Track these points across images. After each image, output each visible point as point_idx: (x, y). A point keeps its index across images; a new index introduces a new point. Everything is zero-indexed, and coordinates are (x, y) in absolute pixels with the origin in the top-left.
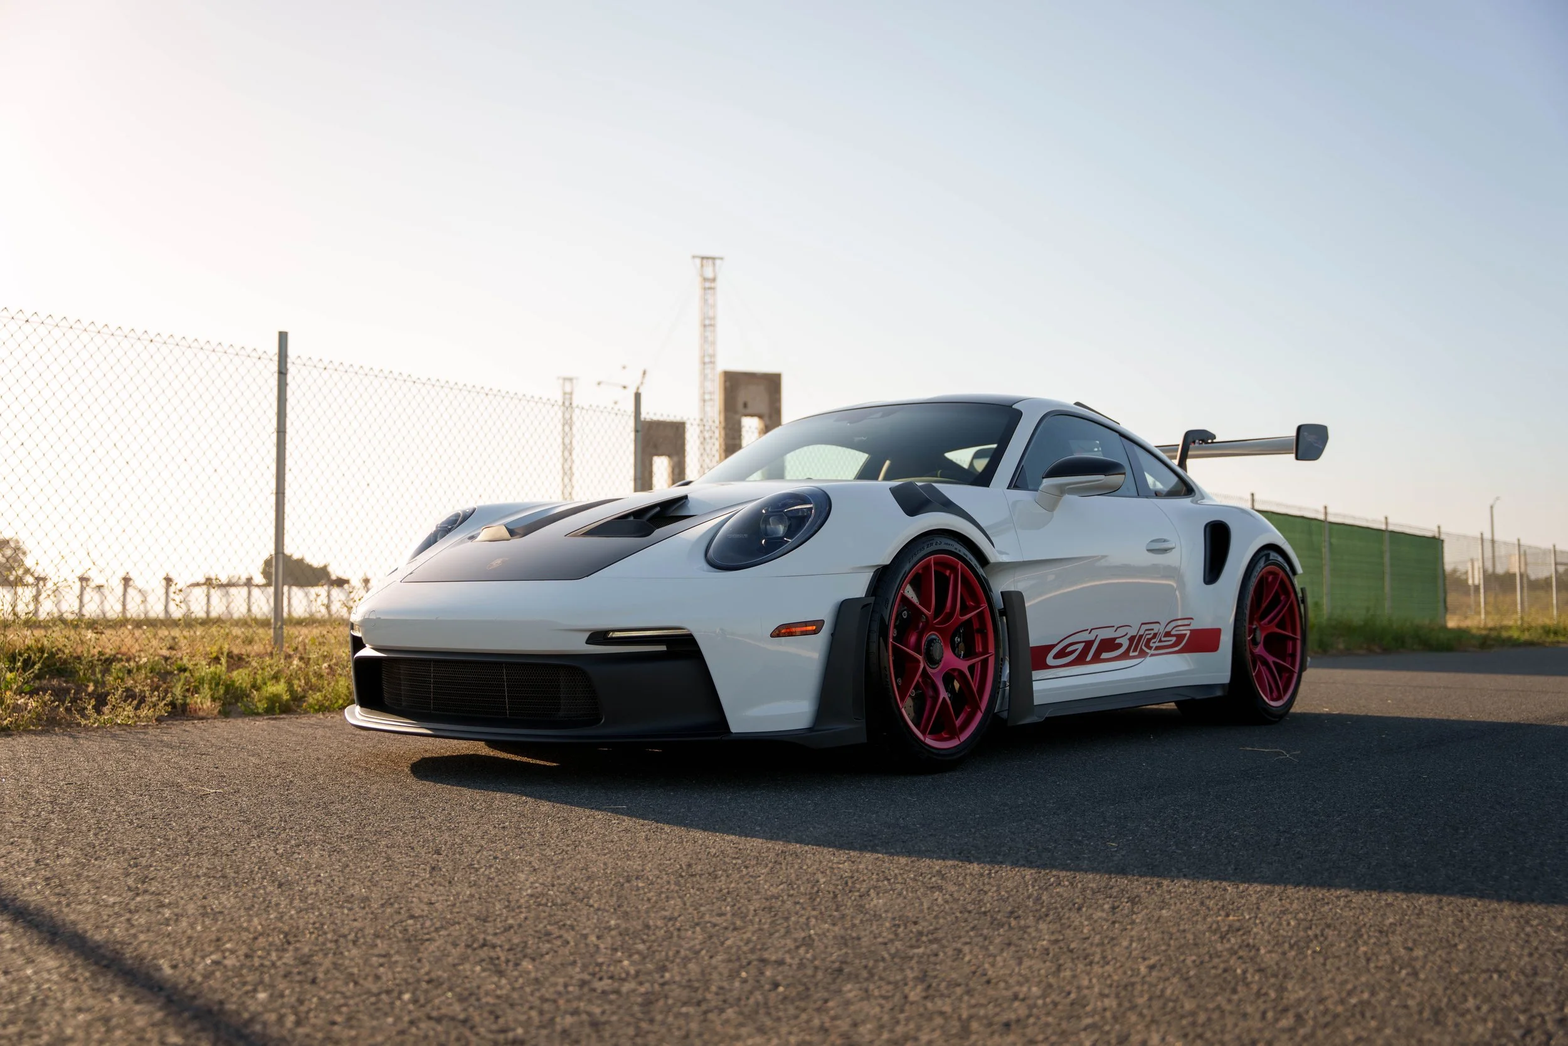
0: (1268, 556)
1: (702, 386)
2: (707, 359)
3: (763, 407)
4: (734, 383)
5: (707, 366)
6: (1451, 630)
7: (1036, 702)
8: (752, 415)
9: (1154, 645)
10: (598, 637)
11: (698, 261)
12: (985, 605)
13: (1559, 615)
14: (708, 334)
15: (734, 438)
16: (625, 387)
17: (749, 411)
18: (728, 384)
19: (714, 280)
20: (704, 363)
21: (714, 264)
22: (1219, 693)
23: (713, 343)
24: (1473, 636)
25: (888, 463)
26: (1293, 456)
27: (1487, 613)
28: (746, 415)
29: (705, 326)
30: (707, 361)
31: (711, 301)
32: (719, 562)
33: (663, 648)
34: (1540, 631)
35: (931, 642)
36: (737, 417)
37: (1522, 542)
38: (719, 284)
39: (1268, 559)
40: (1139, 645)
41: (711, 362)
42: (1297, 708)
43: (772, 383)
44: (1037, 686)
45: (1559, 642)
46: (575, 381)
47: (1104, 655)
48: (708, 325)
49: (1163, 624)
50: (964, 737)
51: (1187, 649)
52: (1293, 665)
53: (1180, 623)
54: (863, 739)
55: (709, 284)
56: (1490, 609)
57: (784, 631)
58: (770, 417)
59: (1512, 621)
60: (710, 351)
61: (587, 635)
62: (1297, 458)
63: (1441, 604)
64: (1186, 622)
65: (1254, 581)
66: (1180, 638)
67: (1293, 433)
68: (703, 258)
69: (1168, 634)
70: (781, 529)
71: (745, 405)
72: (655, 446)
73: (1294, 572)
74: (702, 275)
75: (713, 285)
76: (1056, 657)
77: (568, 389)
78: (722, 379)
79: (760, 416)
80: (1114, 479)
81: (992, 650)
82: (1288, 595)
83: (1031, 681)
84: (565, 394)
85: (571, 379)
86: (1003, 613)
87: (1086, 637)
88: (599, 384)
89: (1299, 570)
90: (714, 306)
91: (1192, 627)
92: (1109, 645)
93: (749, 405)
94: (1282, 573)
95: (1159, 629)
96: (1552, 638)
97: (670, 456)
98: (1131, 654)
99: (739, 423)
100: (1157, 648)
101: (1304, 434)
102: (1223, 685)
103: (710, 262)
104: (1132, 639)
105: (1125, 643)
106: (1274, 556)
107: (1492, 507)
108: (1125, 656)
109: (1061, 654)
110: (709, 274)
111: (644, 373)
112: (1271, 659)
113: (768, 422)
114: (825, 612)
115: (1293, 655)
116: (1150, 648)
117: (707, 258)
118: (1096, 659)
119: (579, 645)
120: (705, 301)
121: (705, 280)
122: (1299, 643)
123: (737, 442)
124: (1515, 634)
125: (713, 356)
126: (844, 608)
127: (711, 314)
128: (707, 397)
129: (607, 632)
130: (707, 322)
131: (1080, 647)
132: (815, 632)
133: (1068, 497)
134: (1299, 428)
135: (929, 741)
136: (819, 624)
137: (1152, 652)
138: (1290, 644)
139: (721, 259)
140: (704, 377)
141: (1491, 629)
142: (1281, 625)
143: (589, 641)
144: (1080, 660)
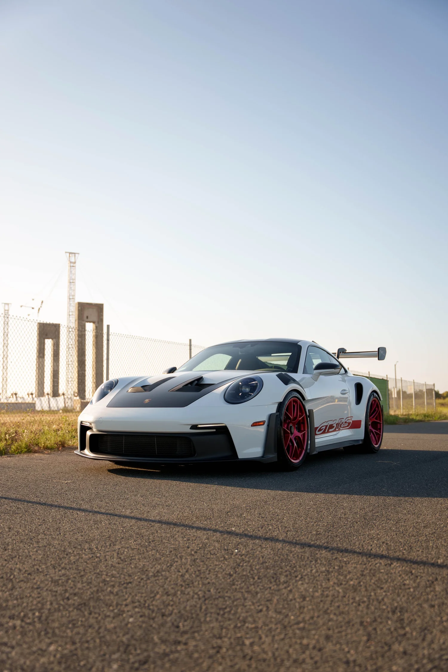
0: (373, 394)
1: (69, 308)
2: (71, 297)
3: (95, 318)
4: (83, 308)
5: (71, 300)
6: (391, 416)
7: (316, 446)
8: (90, 322)
9: (342, 426)
10: (194, 427)
11: (68, 254)
12: (305, 414)
13: (427, 410)
14: (72, 286)
15: (81, 332)
16: (33, 308)
17: (89, 320)
18: (80, 308)
19: (75, 263)
20: (70, 299)
21: (75, 256)
22: (361, 443)
23: (74, 290)
24: (401, 418)
25: (240, 360)
26: (377, 358)
27: (403, 409)
28: (87, 322)
29: (70, 282)
30: (71, 298)
31: (73, 272)
32: (229, 401)
33: (215, 430)
34: (423, 416)
35: (291, 427)
36: (84, 322)
37: (415, 381)
38: (77, 265)
39: (374, 396)
40: (339, 426)
41: (73, 299)
42: (382, 447)
43: (99, 308)
44: (316, 441)
45: (429, 420)
46: (10, 305)
47: (330, 430)
48: (72, 282)
49: (345, 419)
50: (301, 458)
51: (351, 428)
52: (380, 433)
53: (349, 418)
54: (276, 460)
55: (72, 265)
56: (404, 407)
57: (255, 424)
58: (98, 323)
59: (412, 412)
60: (73, 294)
61: (190, 426)
62: (379, 360)
63: (388, 405)
64: (351, 418)
65: (370, 403)
66: (349, 423)
67: (377, 350)
68: (70, 253)
69: (346, 422)
70: (248, 390)
71: (87, 317)
72: (46, 335)
73: (380, 400)
74: (69, 261)
75: (74, 265)
76: (319, 431)
77: (7, 309)
78: (77, 306)
79: (94, 322)
80: (337, 370)
81: (306, 429)
82: (378, 407)
83: (315, 439)
84: (5, 310)
85: (8, 304)
86: (309, 416)
87: (326, 424)
88: (21, 306)
89: (382, 399)
90: (75, 274)
91: (353, 420)
92: (331, 427)
93: (89, 317)
94: (377, 401)
95: (344, 421)
96: (427, 419)
97: (52, 339)
98: (337, 430)
99: (85, 326)
100: (343, 427)
101: (380, 351)
102: (362, 440)
103: (73, 255)
104: (337, 424)
105: (335, 425)
106: (375, 394)
107: (395, 365)
108: (335, 430)
109: (320, 430)
110: (73, 260)
111: (42, 302)
112: (374, 430)
113: (97, 325)
114: (265, 418)
115: (380, 429)
116: (341, 427)
117: (72, 253)
118: (328, 432)
119: (187, 430)
120: (71, 272)
121: (71, 262)
122: (382, 424)
123: (83, 333)
124: (414, 417)
125: (74, 296)
126: (271, 416)
127: (73, 277)
128: (71, 313)
129: (197, 425)
130: (71, 281)
131: (324, 427)
132: (263, 424)
133: (321, 377)
134: (379, 349)
135: (292, 460)
136: (264, 422)
137: (341, 429)
138: (379, 425)
139: (78, 254)
140: (70, 305)
141: (405, 415)
142: (376, 419)
143: (191, 428)
144: (324, 432)
